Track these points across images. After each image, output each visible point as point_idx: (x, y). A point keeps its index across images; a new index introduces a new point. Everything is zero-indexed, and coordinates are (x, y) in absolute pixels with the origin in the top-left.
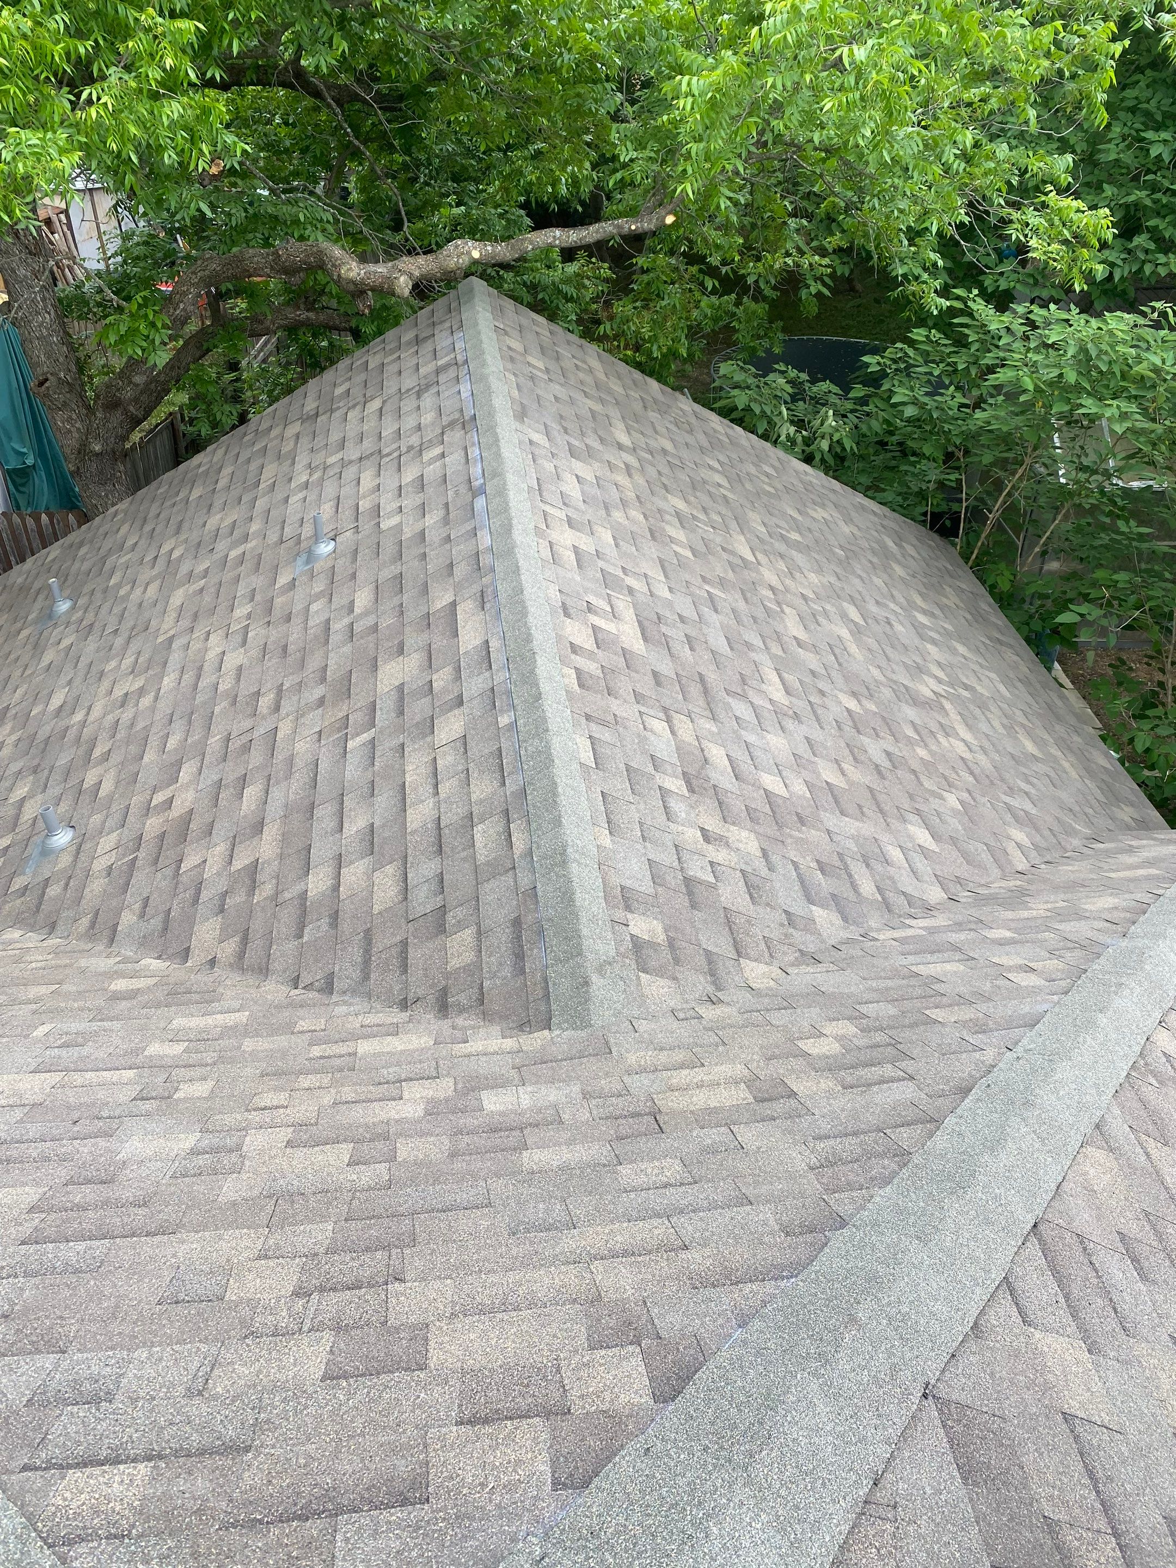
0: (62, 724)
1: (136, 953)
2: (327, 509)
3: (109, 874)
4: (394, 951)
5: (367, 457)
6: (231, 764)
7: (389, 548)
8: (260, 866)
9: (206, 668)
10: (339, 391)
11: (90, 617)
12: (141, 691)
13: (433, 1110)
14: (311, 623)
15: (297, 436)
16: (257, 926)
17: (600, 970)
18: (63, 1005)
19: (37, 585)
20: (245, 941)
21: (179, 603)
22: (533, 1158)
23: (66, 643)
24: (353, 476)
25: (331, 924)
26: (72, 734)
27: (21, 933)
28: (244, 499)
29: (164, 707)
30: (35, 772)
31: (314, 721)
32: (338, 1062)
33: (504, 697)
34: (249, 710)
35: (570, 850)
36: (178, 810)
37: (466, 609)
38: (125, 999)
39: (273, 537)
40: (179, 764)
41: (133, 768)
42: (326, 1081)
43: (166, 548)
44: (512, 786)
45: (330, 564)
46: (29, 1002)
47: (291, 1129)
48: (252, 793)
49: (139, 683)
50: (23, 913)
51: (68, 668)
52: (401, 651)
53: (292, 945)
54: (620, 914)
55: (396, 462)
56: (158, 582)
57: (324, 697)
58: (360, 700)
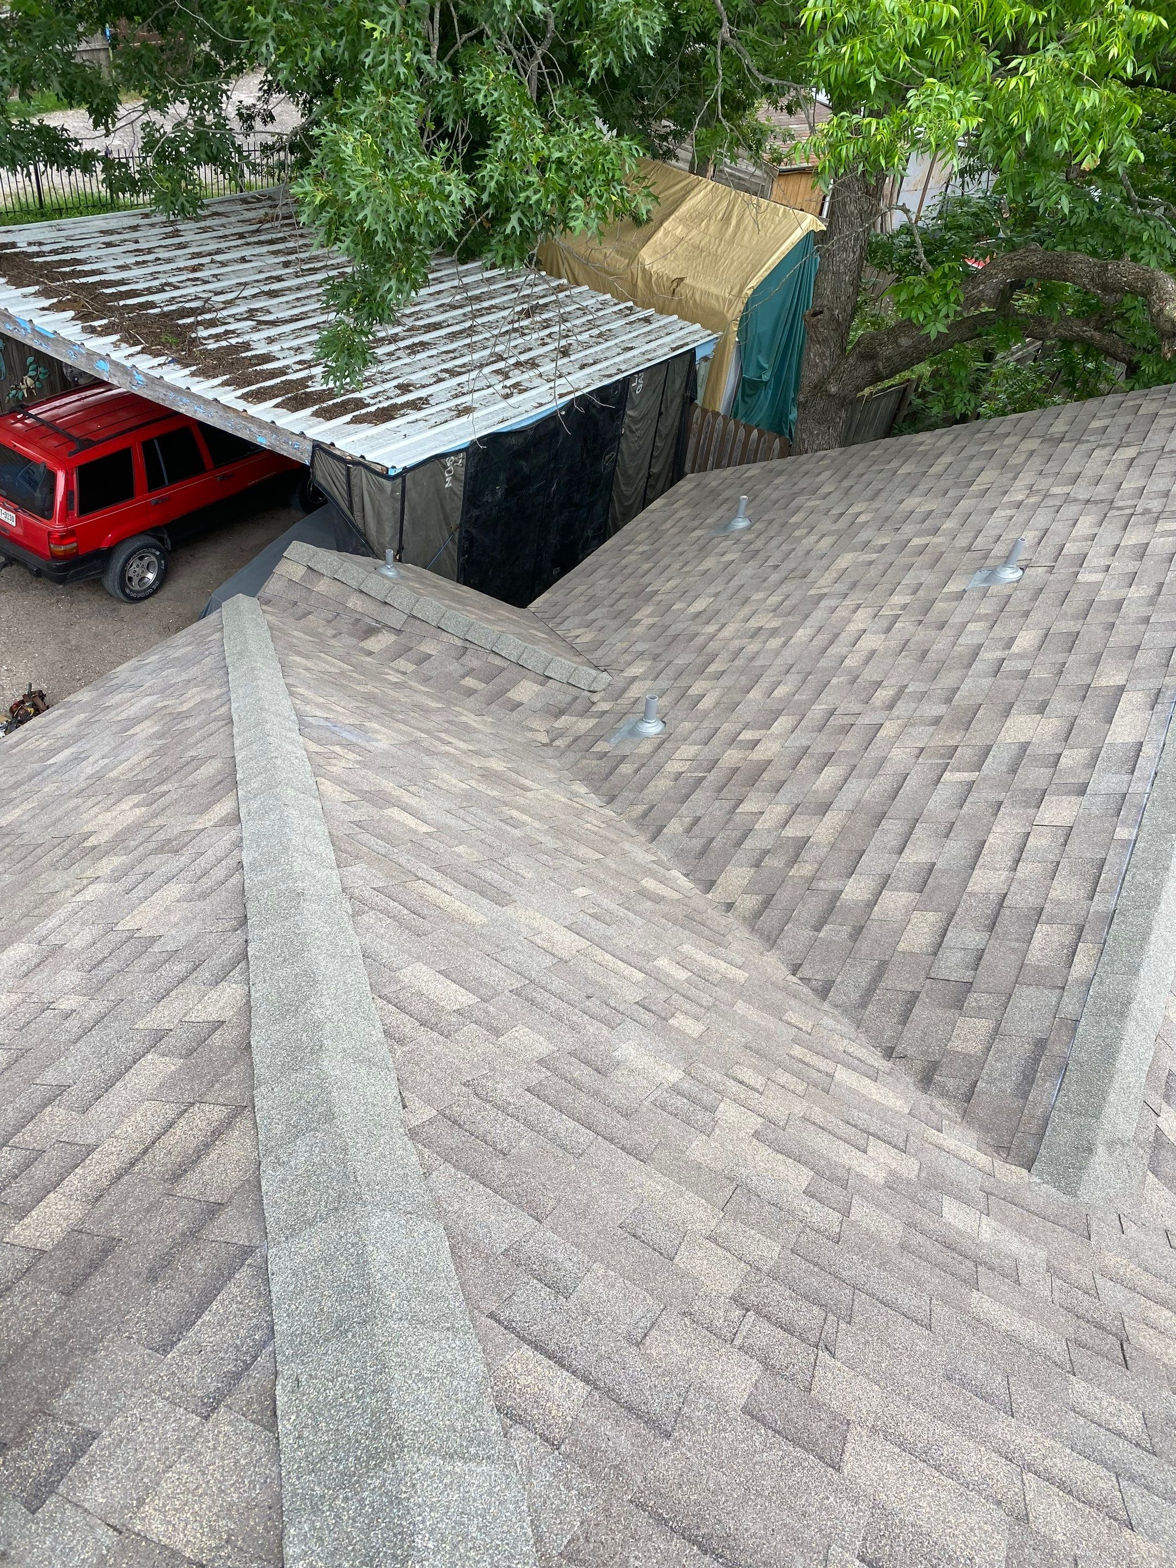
0: (693, 628)
1: (669, 860)
2: (1030, 536)
3: (676, 780)
4: (901, 997)
5: (1096, 502)
6: (824, 737)
7: (1076, 601)
8: (808, 845)
9: (841, 638)
10: (1096, 424)
11: (759, 544)
12: (774, 632)
13: (893, 1183)
14: (962, 640)
15: (1031, 453)
16: (783, 897)
17: (1111, 1145)
18: (602, 876)
19: (726, 494)
20: (766, 904)
21: (844, 566)
22: (981, 1303)
23: (728, 557)
24: (1072, 515)
25: (851, 936)
26: (699, 640)
27: (586, 790)
28: (951, 493)
29: (788, 655)
30: (654, 659)
31: (921, 736)
32: (815, 1075)
33: (1134, 811)
34: (864, 696)
35: (1134, 1005)
36: (758, 755)
37: (1132, 700)
38: (649, 899)
39: (962, 541)
40: (777, 714)
41: (736, 697)
42: (801, 1088)
43: (855, 509)
44: (1100, 904)
45: (1007, 591)
46: (577, 859)
47: (760, 1120)
48: (831, 774)
49: (775, 623)
50: (594, 773)
51: (721, 581)
52: (1042, 709)
53: (808, 933)
54: (1156, 1100)
55: (1124, 519)
56: (834, 538)
57: (942, 717)
58: (977, 738)
